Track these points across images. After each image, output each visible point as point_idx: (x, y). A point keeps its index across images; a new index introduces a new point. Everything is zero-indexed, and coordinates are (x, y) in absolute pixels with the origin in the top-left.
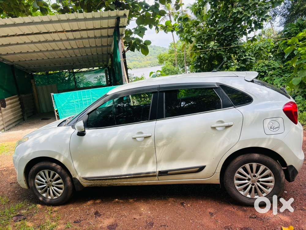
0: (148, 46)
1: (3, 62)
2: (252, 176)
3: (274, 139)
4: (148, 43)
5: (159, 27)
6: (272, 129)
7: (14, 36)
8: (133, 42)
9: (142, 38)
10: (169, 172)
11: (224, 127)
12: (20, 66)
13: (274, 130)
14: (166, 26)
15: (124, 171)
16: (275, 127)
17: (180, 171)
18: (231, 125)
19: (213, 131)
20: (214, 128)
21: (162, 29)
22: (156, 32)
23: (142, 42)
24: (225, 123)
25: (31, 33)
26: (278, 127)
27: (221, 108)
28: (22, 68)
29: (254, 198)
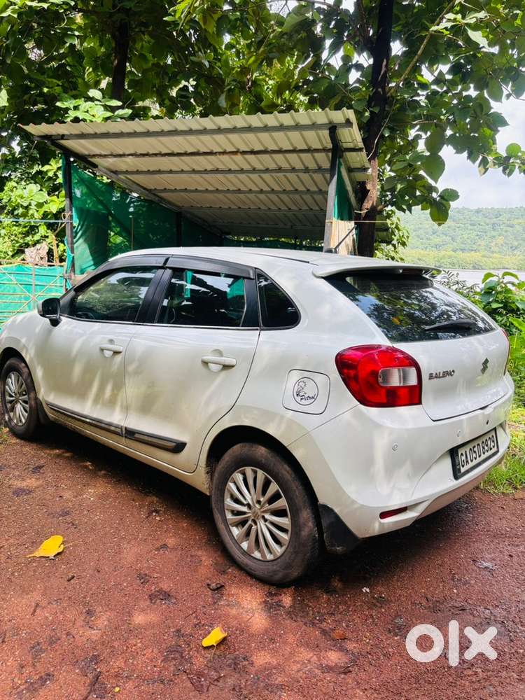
0: (451, 202)
1: (161, 204)
2: (255, 502)
3: (291, 422)
4: (451, 195)
5: (490, 158)
6: (298, 399)
7: (156, 155)
8: (398, 190)
9: (436, 182)
10: (136, 435)
11: (221, 367)
12: (196, 216)
13: (303, 402)
14: (508, 158)
15: (87, 408)
16: (306, 396)
17: (150, 439)
18: (232, 364)
19: (203, 369)
20: (205, 363)
21: (497, 166)
22: (480, 171)
23: (437, 192)
24: (224, 358)
25: (182, 152)
26: (313, 398)
27: (238, 326)
28: (199, 220)
29: (252, 555)
